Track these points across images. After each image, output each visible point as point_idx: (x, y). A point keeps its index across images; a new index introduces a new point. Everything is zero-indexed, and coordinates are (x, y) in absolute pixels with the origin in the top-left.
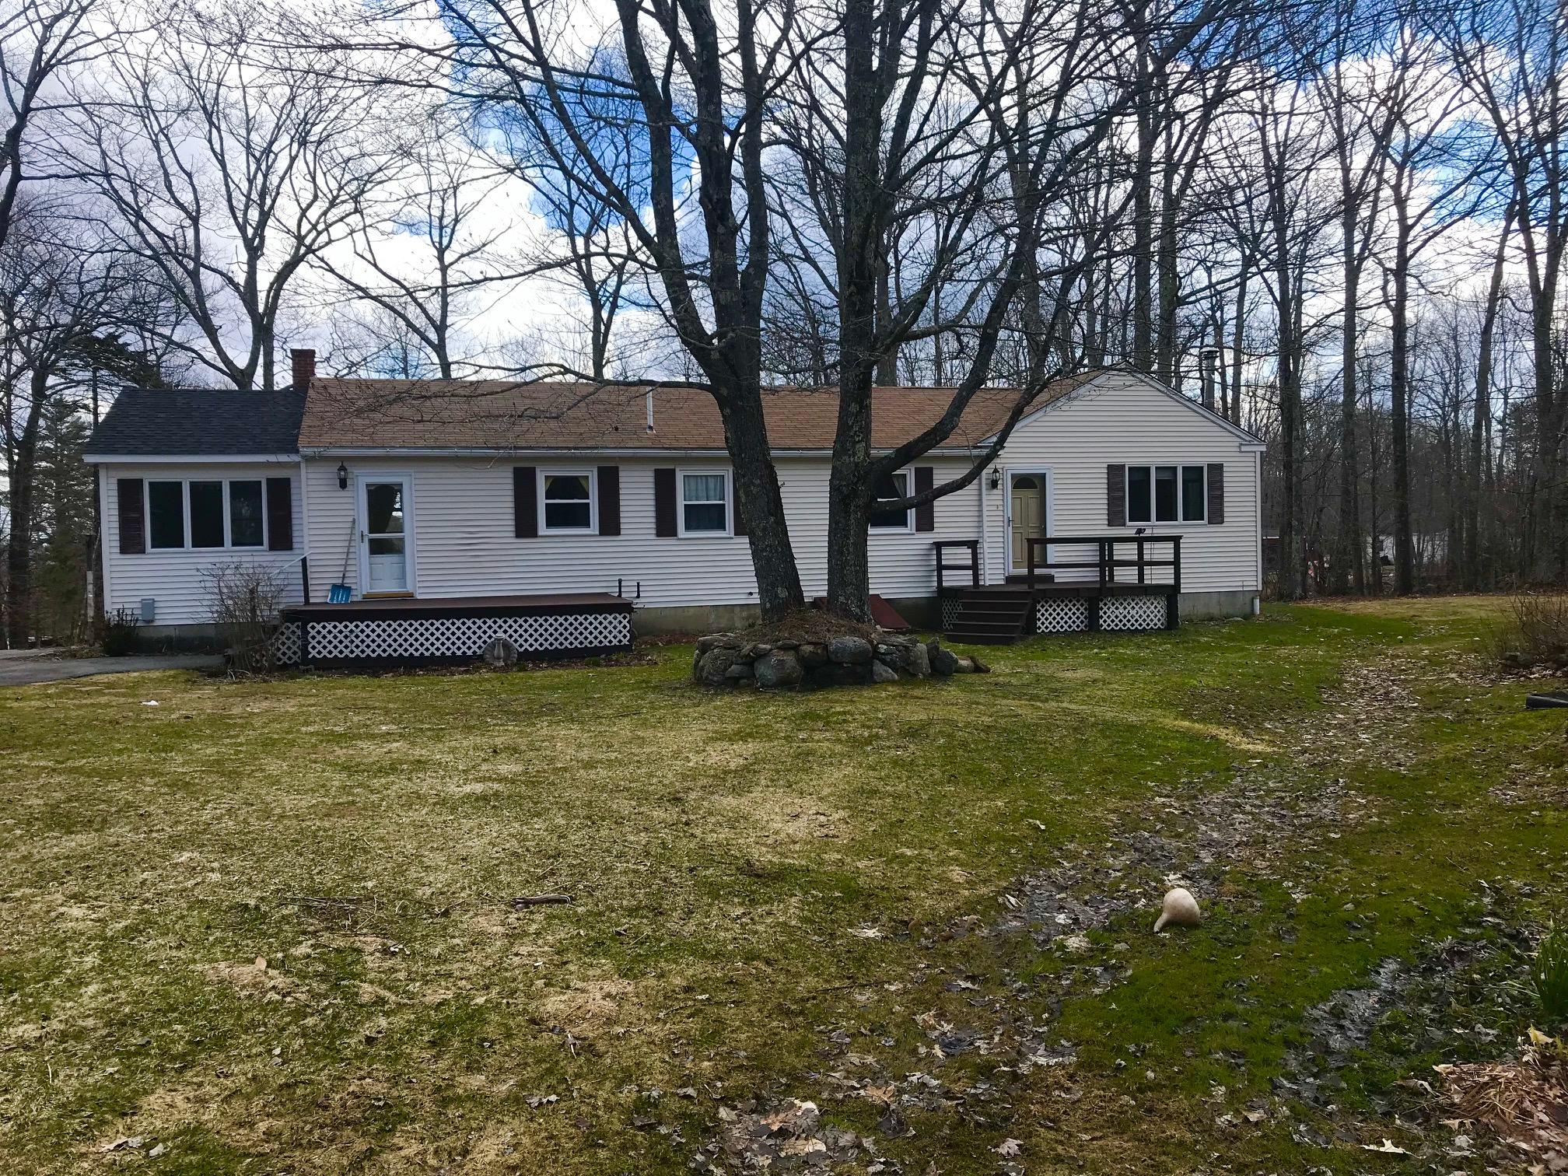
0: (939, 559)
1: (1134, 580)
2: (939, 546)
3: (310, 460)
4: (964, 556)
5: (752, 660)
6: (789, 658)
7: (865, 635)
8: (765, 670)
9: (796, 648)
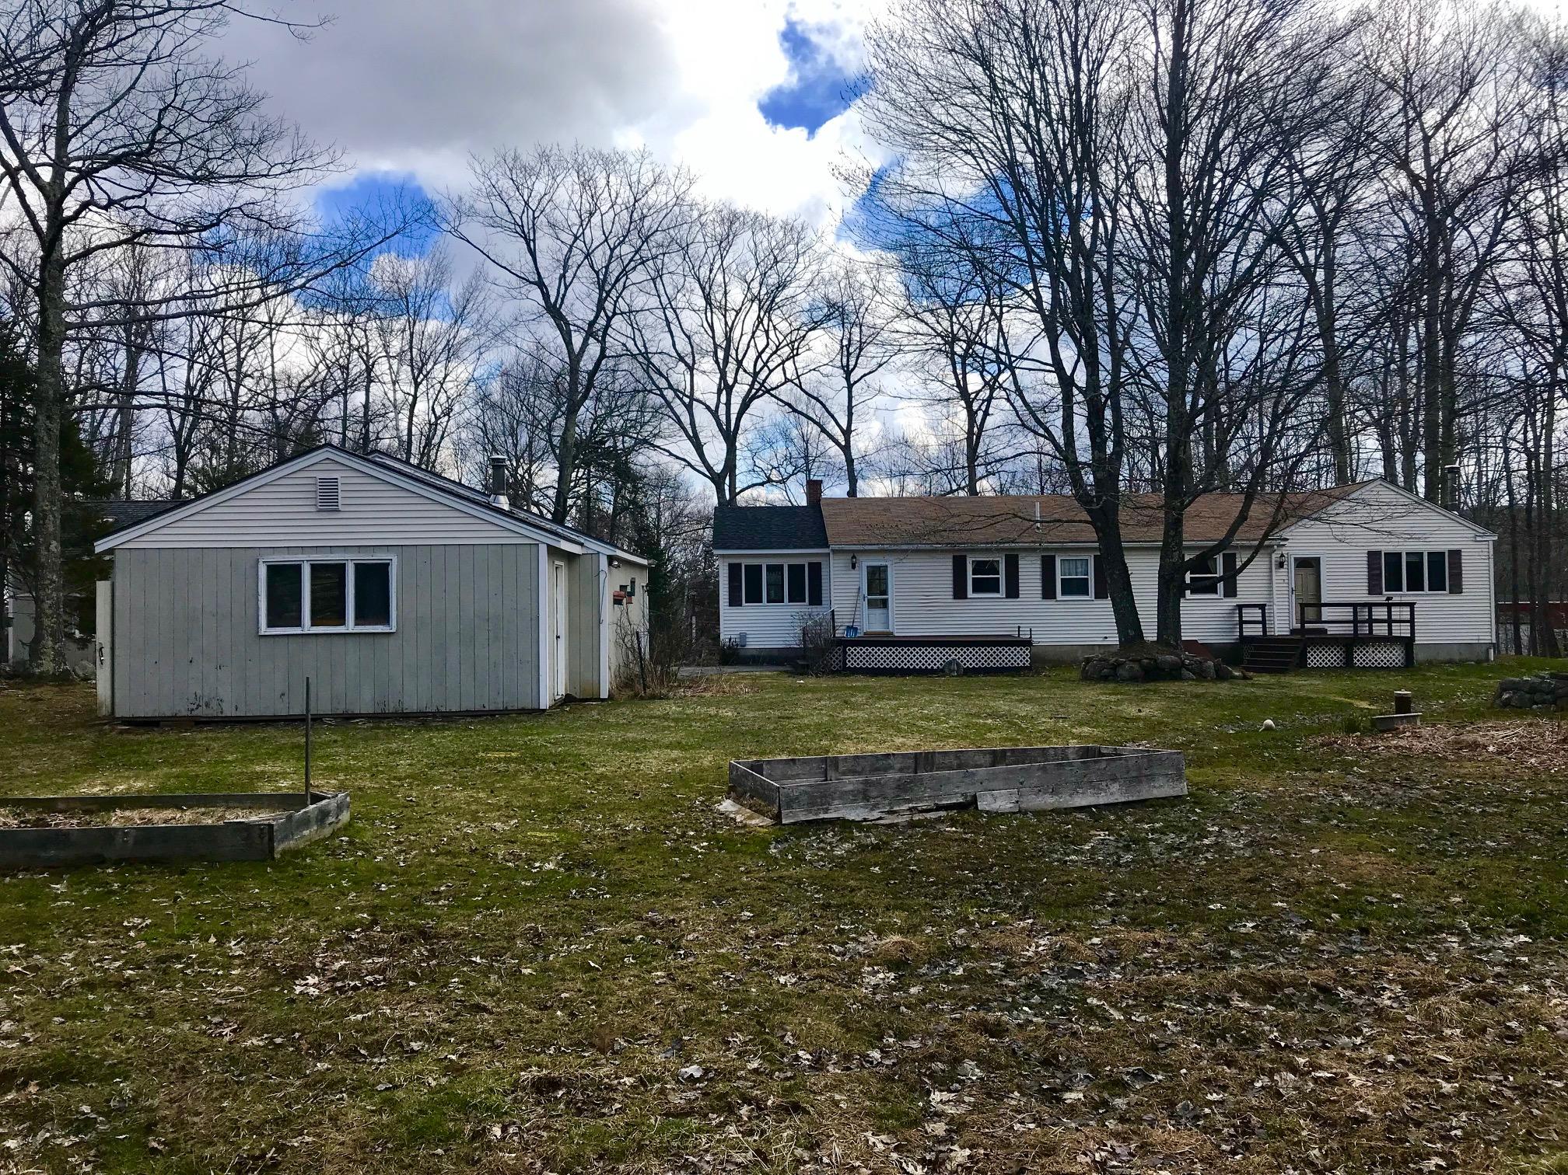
0: (1241, 616)
1: (1386, 633)
2: (1240, 607)
3: (834, 551)
4: (1256, 614)
5: (1116, 666)
6: (1136, 666)
7: (1178, 655)
8: (1121, 671)
9: (1139, 661)
